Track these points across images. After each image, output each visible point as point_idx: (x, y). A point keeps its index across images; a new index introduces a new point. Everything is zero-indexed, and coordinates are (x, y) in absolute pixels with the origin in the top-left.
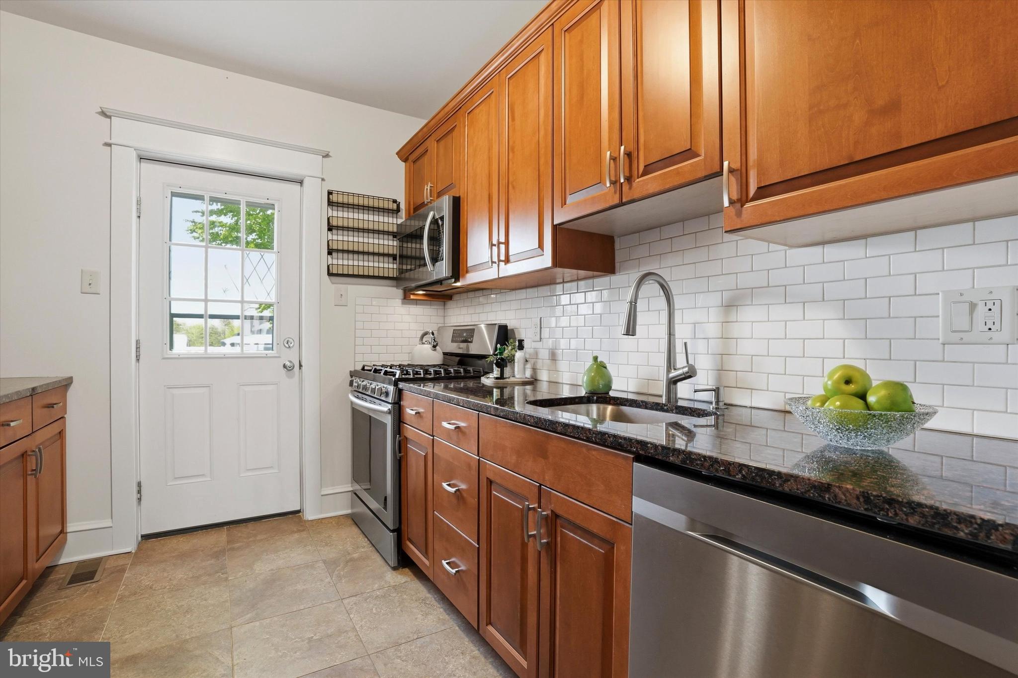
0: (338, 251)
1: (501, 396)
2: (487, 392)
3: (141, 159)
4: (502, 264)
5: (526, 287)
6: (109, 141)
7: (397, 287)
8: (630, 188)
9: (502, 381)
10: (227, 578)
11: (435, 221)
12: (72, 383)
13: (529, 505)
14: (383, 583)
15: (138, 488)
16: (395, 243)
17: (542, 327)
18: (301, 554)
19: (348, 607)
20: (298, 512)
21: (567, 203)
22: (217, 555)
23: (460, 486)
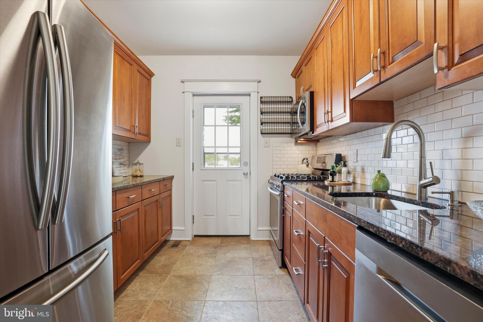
0: (265, 123)
1: (332, 191)
2: (325, 188)
3: (194, 95)
4: (330, 122)
5: (350, 134)
6: (184, 91)
7: (291, 137)
8: (385, 72)
9: (333, 183)
10: (216, 256)
11: (303, 104)
12: (174, 177)
13: (319, 246)
14: (273, 273)
15: (193, 218)
16: (289, 117)
17: (358, 154)
18: (245, 253)
19: (256, 279)
20: (249, 236)
21: (356, 87)
22: (215, 247)
23: (300, 233)
